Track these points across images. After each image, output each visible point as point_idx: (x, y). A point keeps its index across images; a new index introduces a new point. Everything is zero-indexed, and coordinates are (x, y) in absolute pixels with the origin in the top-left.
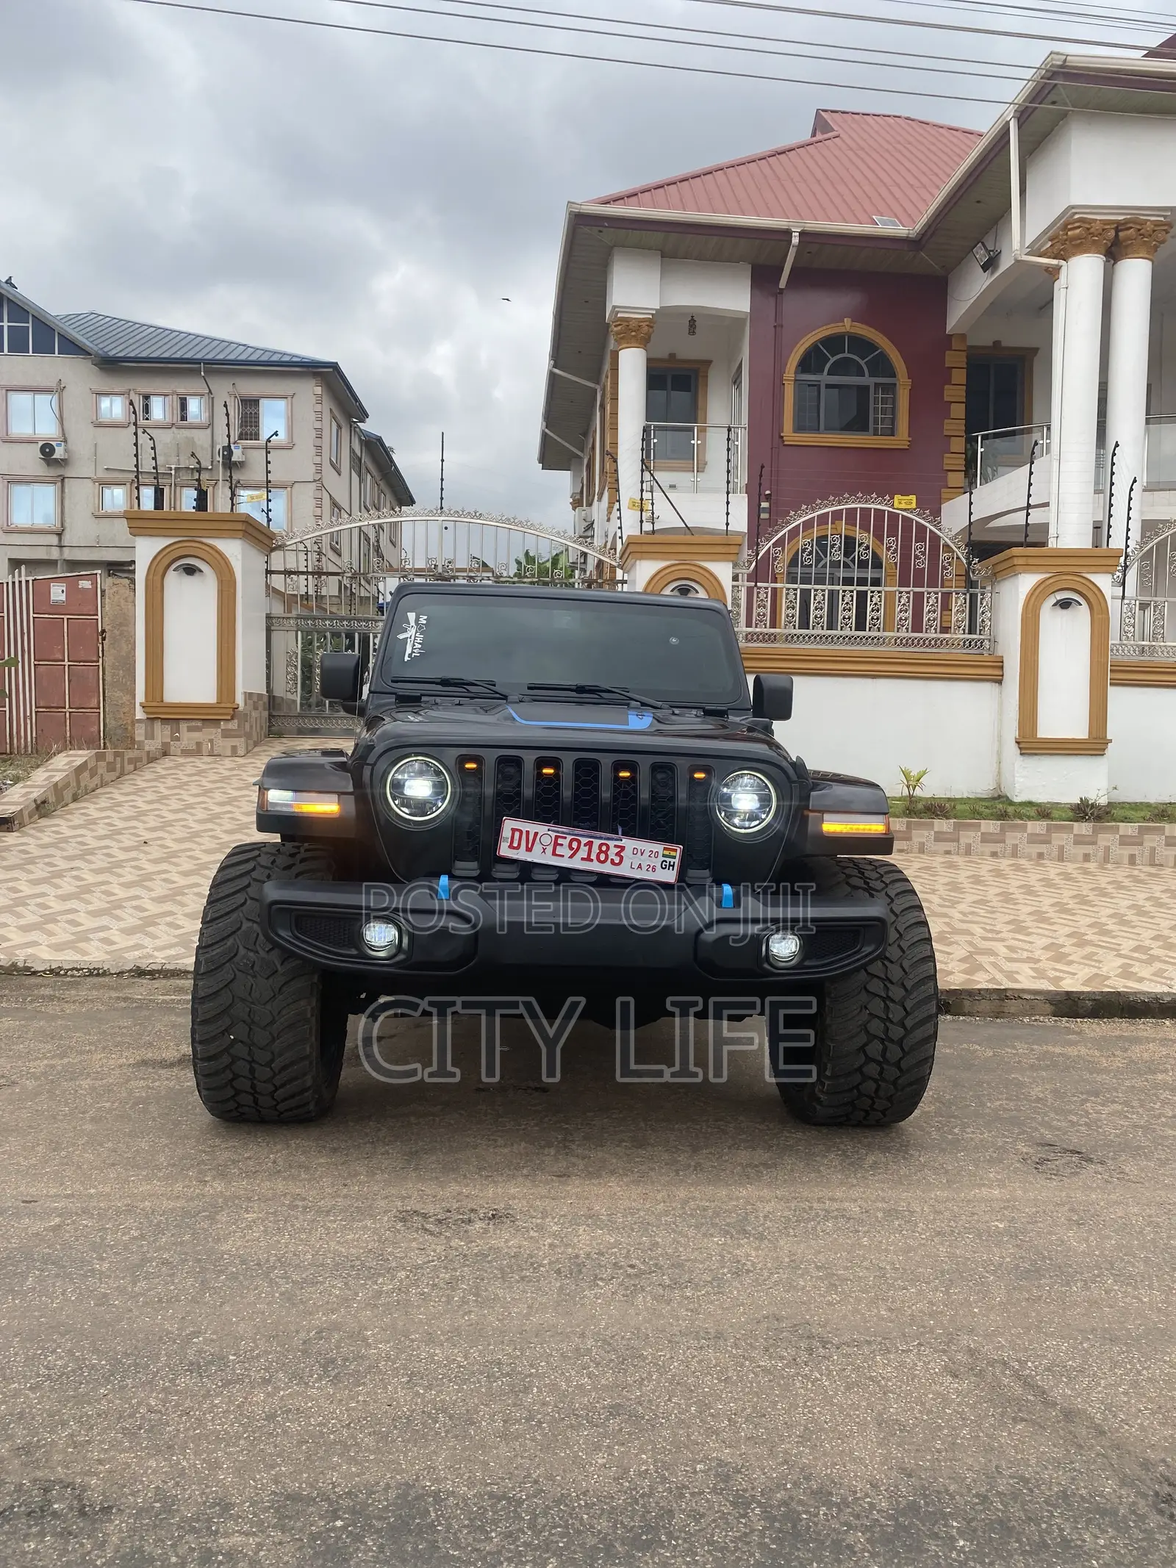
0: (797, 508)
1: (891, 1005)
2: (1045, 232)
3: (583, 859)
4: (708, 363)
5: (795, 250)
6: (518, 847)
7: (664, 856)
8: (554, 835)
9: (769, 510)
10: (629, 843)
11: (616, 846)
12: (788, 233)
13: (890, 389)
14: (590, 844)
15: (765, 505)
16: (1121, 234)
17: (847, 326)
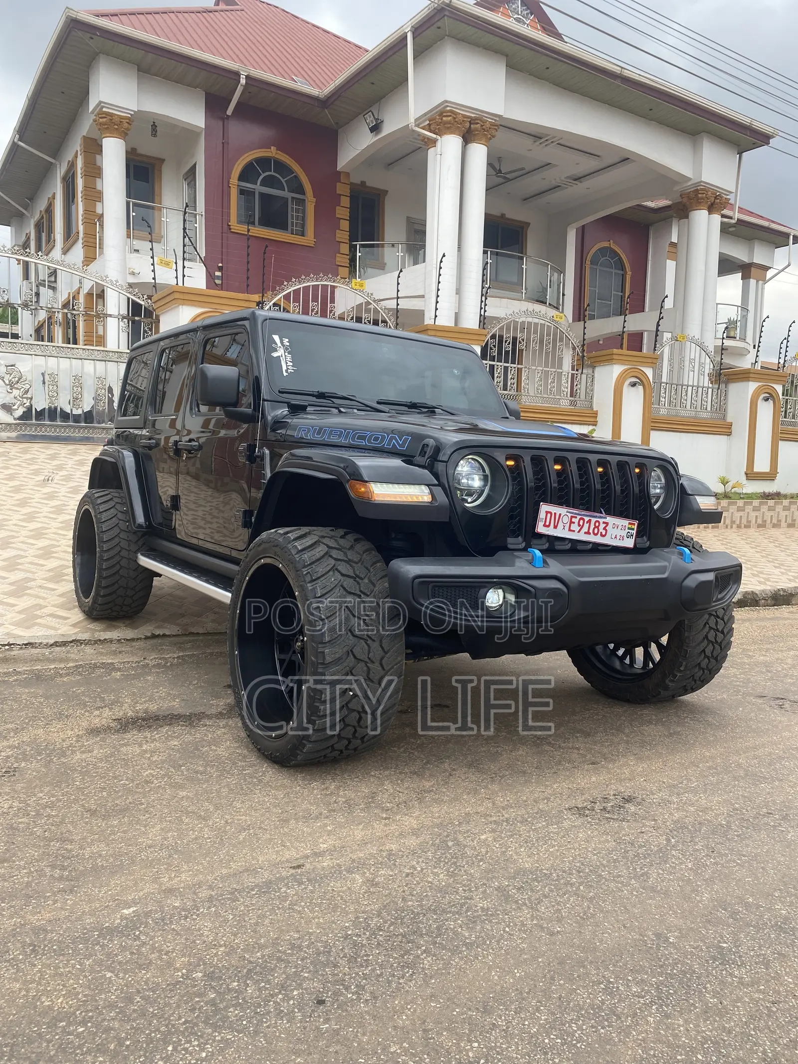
0: (289, 280)
1: (718, 620)
2: (425, 114)
3: (585, 533)
4: (163, 161)
5: (242, 88)
6: (549, 526)
7: (629, 528)
8: (570, 515)
9: (222, 278)
10: (610, 520)
11: (604, 523)
12: (237, 74)
13: (301, 202)
14: (589, 521)
15: (218, 274)
16: (472, 126)
17: (273, 152)
